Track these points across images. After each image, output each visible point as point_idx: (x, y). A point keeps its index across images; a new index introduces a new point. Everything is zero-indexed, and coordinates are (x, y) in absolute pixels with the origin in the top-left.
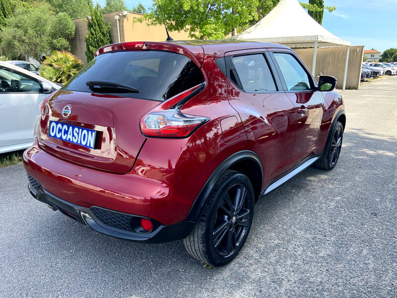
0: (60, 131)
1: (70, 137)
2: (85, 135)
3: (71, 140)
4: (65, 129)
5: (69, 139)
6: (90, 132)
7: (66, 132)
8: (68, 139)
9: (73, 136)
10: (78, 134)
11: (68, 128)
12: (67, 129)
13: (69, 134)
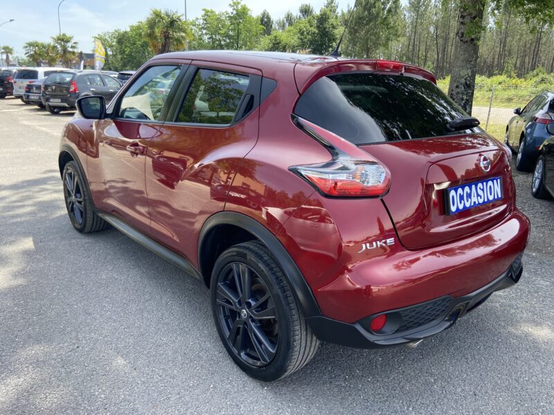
0: (461, 198)
1: (474, 199)
2: (490, 187)
3: (477, 203)
4: (467, 192)
5: (475, 203)
6: (495, 181)
7: (469, 196)
8: (472, 204)
9: (478, 195)
10: (483, 190)
11: (471, 189)
12: (469, 192)
13: (473, 196)
